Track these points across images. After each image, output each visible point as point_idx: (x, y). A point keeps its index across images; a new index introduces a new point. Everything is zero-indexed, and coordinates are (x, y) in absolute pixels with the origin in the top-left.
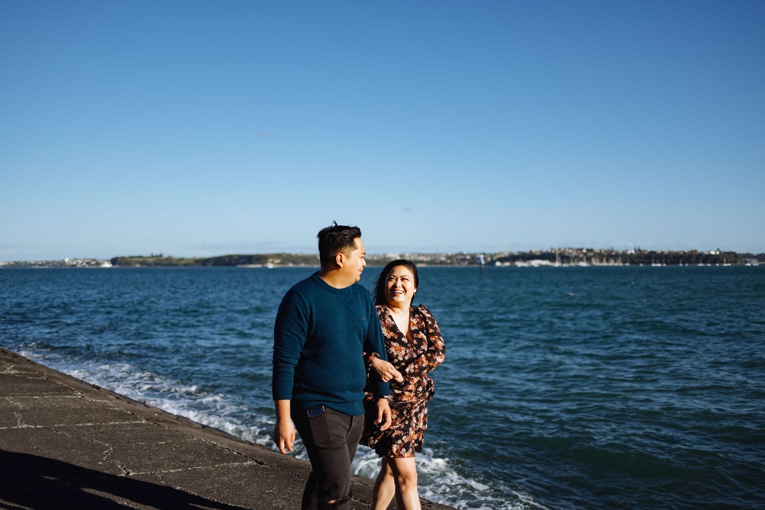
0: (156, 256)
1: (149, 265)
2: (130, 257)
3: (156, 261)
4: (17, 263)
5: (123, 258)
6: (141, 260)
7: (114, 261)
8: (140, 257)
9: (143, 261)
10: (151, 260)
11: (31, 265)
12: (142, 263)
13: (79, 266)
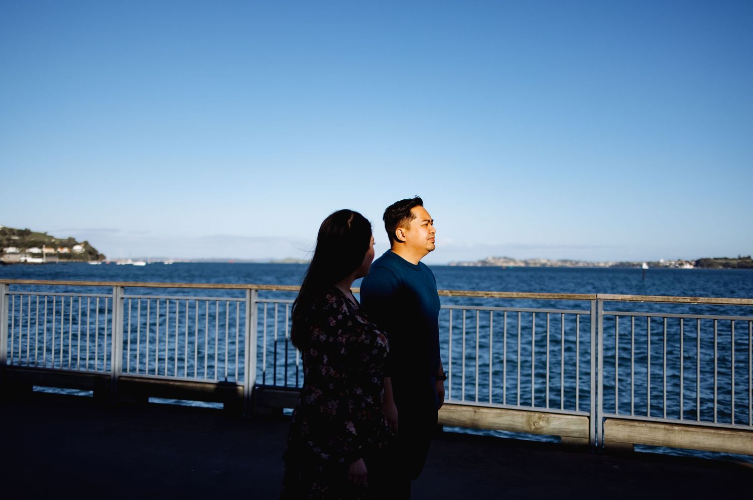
0: (744, 258)
1: (733, 267)
2: (715, 259)
3: (741, 263)
4: (622, 264)
5: (706, 260)
6: (724, 262)
7: (698, 263)
8: (726, 259)
9: (726, 263)
10: (735, 262)
11: (633, 265)
12: (726, 265)
13: (672, 267)
